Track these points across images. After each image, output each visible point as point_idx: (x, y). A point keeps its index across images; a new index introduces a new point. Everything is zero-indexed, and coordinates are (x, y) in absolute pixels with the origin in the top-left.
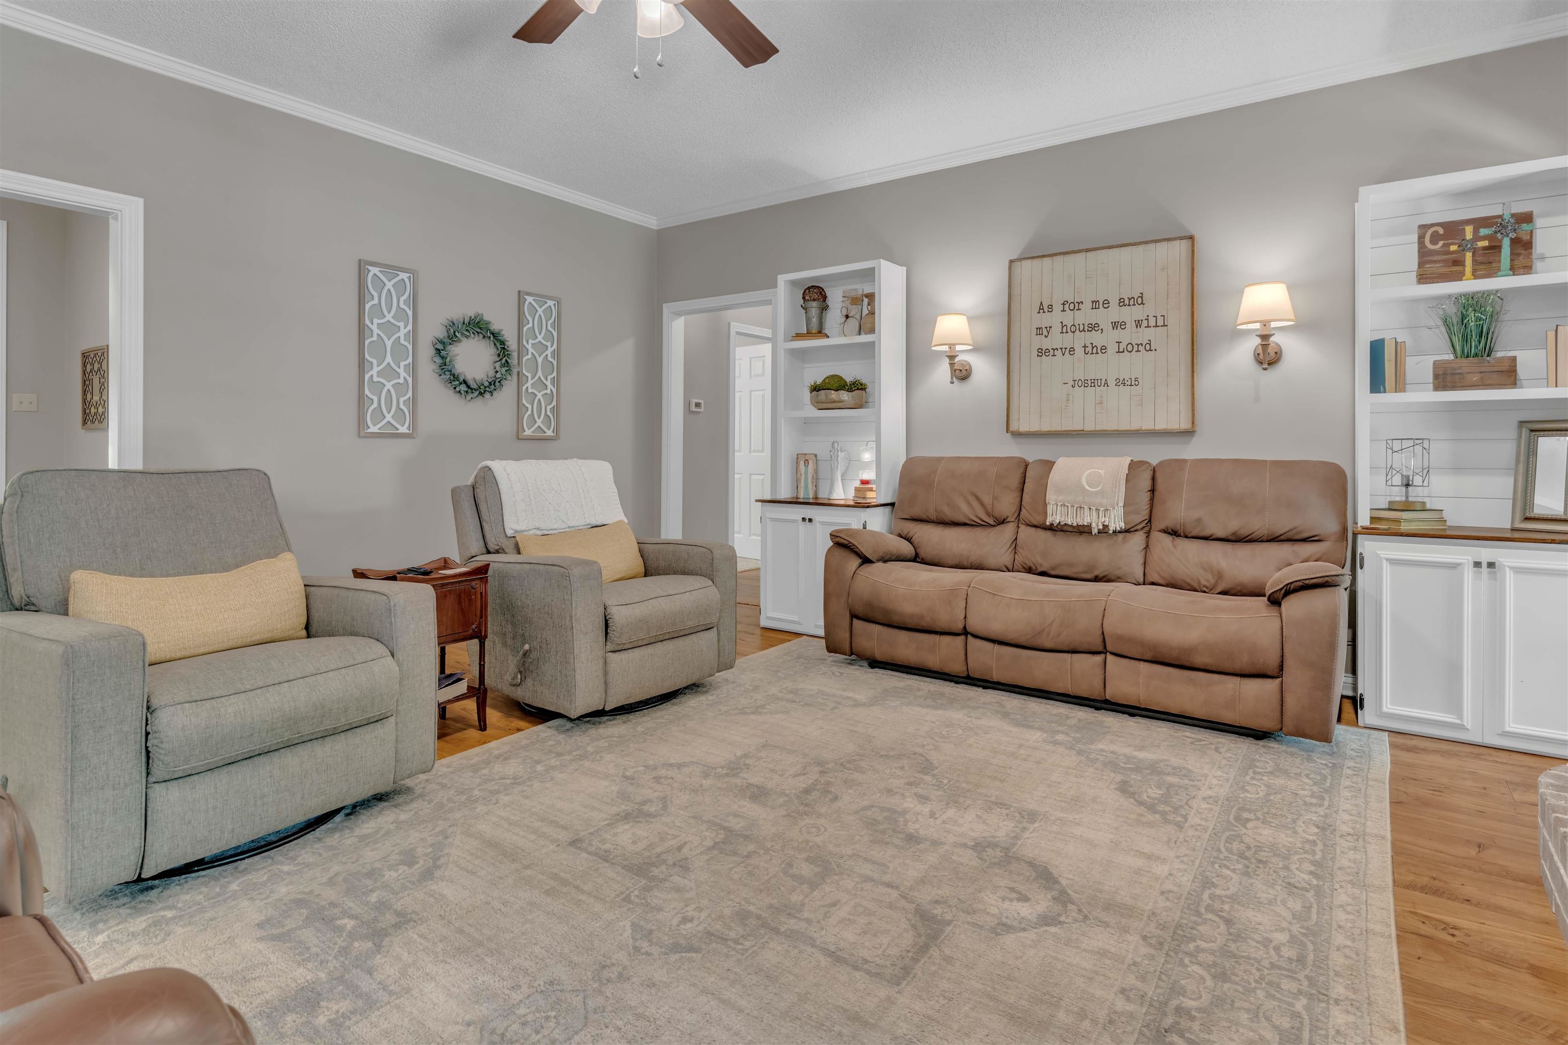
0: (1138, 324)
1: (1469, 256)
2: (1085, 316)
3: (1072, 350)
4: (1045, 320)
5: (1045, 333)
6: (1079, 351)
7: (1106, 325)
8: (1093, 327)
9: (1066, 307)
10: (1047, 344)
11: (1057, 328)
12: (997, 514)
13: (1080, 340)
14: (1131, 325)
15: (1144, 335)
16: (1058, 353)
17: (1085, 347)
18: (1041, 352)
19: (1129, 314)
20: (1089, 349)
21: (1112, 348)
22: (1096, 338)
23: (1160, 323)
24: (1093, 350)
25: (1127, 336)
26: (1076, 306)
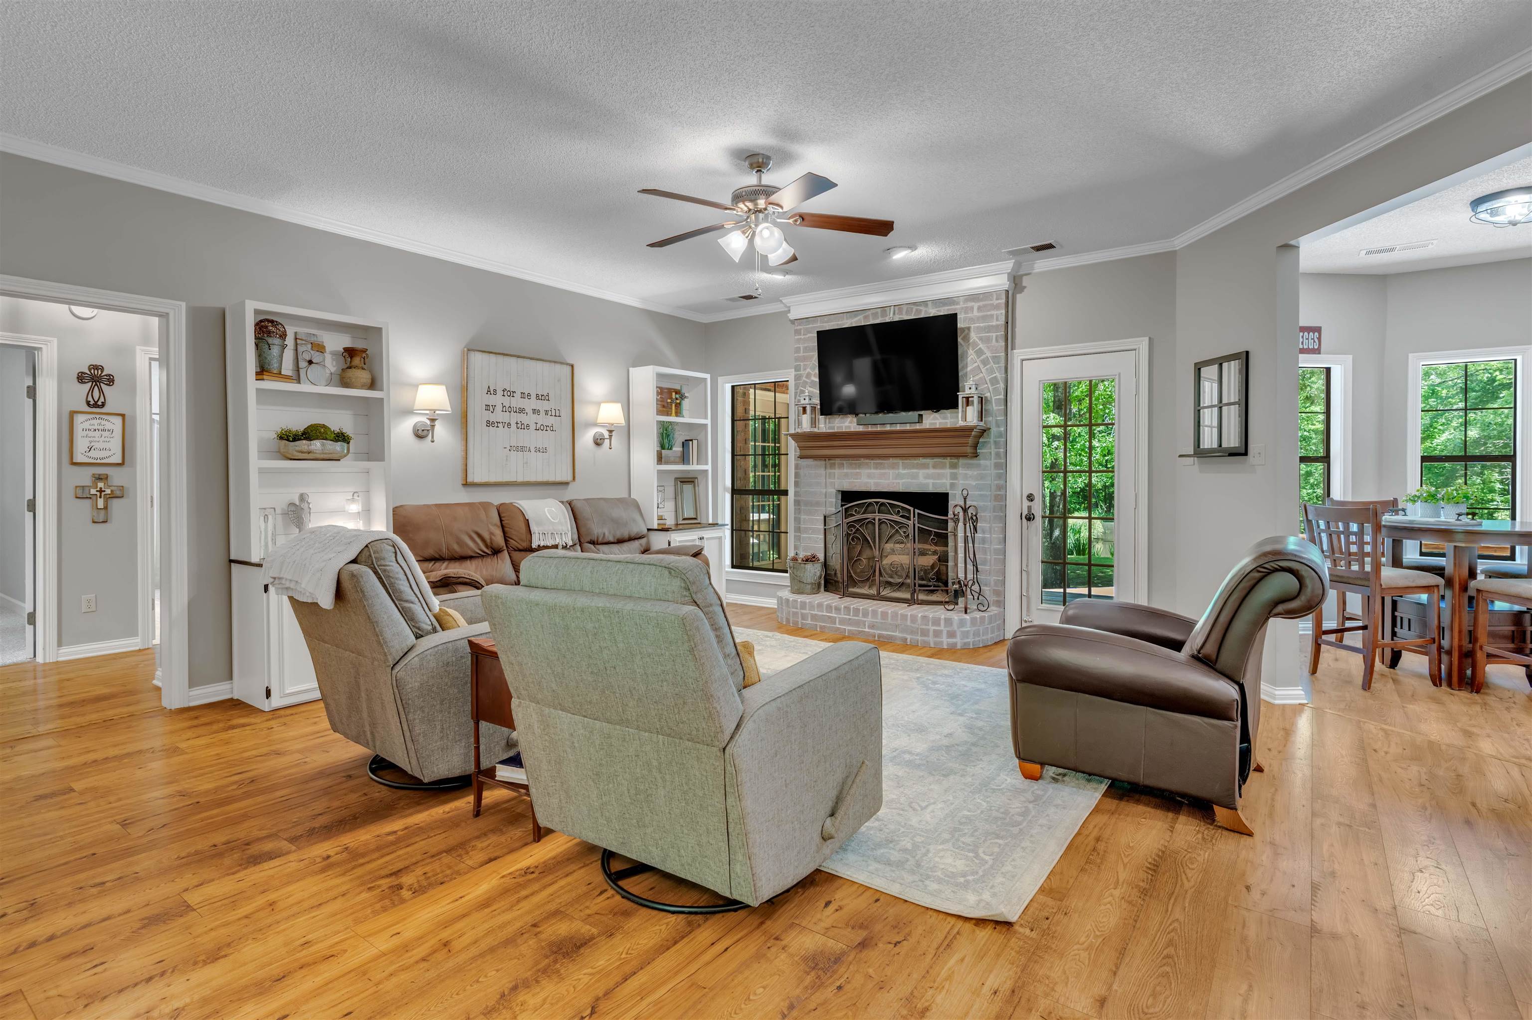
0: (546, 412)
1: (674, 405)
2: (516, 402)
3: (509, 424)
4: (491, 400)
5: (491, 409)
6: (514, 426)
7: (529, 410)
8: (522, 411)
9: (505, 392)
10: (493, 418)
11: (499, 408)
12: (495, 545)
13: (514, 418)
14: (542, 413)
15: (551, 420)
16: (500, 425)
17: (517, 423)
18: (489, 424)
19: (542, 406)
20: (519, 425)
21: (533, 427)
22: (522, 418)
23: (557, 415)
24: (522, 426)
25: (542, 419)
26: (512, 394)
